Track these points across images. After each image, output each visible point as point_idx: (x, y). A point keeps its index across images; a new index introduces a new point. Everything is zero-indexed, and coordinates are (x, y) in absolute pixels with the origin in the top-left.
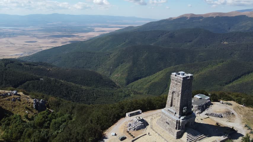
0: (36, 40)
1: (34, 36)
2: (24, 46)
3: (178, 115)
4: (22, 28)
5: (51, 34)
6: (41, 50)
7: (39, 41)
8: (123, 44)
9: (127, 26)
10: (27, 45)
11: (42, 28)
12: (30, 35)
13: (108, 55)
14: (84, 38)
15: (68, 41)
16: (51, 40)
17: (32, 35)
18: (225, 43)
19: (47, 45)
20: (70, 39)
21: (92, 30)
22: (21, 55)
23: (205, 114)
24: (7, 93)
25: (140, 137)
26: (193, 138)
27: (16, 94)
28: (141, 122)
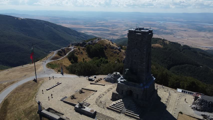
23: (202, 115)
24: (114, 47)
25: (97, 84)
26: (121, 109)
27: (119, 50)
28: (113, 77)
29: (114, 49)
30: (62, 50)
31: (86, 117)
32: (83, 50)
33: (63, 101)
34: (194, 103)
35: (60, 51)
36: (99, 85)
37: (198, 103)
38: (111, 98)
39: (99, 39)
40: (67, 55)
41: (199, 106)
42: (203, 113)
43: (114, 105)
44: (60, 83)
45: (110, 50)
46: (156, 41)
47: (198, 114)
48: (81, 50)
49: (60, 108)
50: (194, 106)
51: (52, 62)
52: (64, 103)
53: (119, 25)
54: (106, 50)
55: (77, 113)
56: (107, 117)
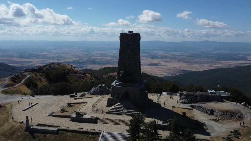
16: (196, 65)
23: (190, 106)
24: (78, 72)
25: (83, 98)
26: (121, 111)
27: (84, 74)
28: (99, 89)
29: (78, 74)
30: (15, 75)
31: (87, 124)
32: (41, 76)
33: (52, 116)
34: (181, 99)
35: (13, 77)
36: (86, 98)
37: (185, 97)
38: (107, 105)
39: (58, 64)
40: (23, 82)
41: (186, 100)
42: (191, 105)
43: (113, 109)
44: (37, 103)
45: (74, 75)
46: (114, 70)
47: (187, 106)
48: (38, 76)
49: (52, 122)
50: (182, 101)
51: (6, 89)
52: (54, 117)
53: (66, 56)
54: (69, 75)
55: (75, 123)
56: (110, 119)
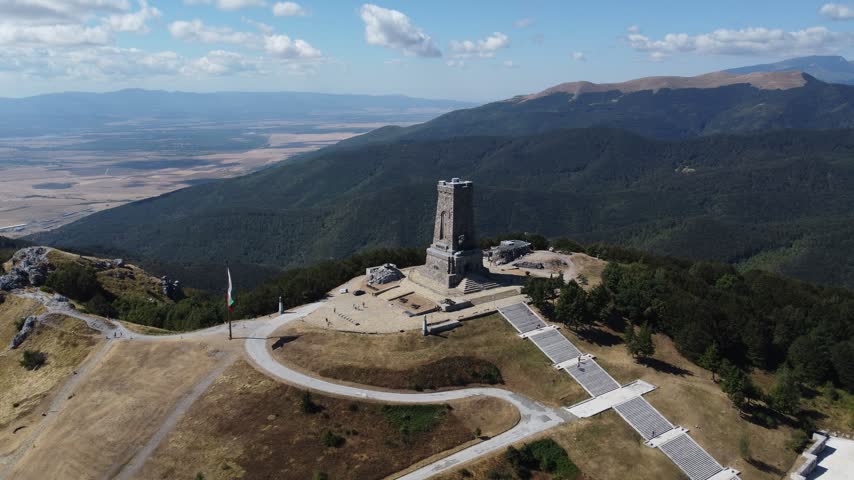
0: (70, 180)
1: (62, 166)
2: (27, 199)
3: (451, 250)
4: (19, 141)
5: (123, 159)
6: (89, 214)
7: (82, 184)
8: (367, 181)
9: (378, 125)
10: (40, 199)
11: (87, 141)
12: (47, 164)
13: (318, 217)
14: (236, 169)
15: (183, 180)
16: (121, 179)
17: (53, 163)
18: (687, 170)
19: (109, 196)
20: (188, 173)
21: (260, 143)
22: (20, 230)
24: (105, 263)
29: (109, 268)
33: (416, 315)
